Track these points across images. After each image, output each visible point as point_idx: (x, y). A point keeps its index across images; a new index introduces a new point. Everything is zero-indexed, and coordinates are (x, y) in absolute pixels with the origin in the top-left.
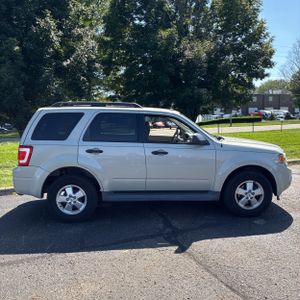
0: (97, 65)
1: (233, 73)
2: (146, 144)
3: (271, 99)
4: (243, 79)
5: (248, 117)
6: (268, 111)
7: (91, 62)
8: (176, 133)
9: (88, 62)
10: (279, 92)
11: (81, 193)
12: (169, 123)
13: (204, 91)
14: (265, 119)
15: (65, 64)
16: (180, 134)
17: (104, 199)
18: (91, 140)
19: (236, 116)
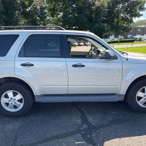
0: (46, 11)
1: (122, 15)
2: (67, 59)
3: (139, 30)
4: (127, 18)
5: (127, 40)
6: (138, 37)
7: (42, 9)
8: (91, 49)
9: (40, 8)
10: (144, 26)
11: (19, 96)
12: (86, 43)
13: (106, 25)
14: (136, 40)
15: (28, 10)
16: (94, 50)
17: (36, 101)
18: (25, 56)
19: (121, 39)
